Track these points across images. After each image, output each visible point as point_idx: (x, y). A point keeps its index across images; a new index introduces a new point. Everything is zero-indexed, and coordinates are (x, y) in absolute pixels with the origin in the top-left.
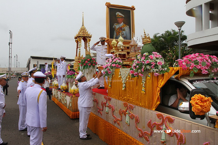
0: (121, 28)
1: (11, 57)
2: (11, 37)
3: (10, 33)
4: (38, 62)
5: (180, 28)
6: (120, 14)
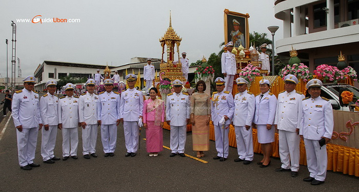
0: (237, 36)
1: (15, 62)
3: (13, 26)
4: (56, 69)
5: (273, 34)
6: (236, 21)
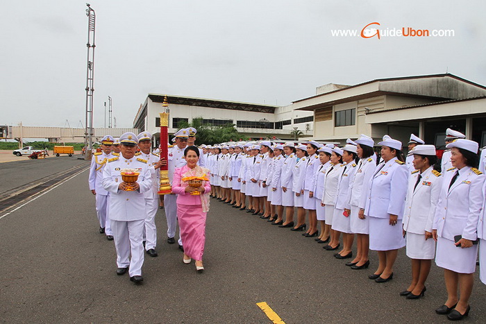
1: (93, 90)
2: (92, 27)
3: (89, 14)
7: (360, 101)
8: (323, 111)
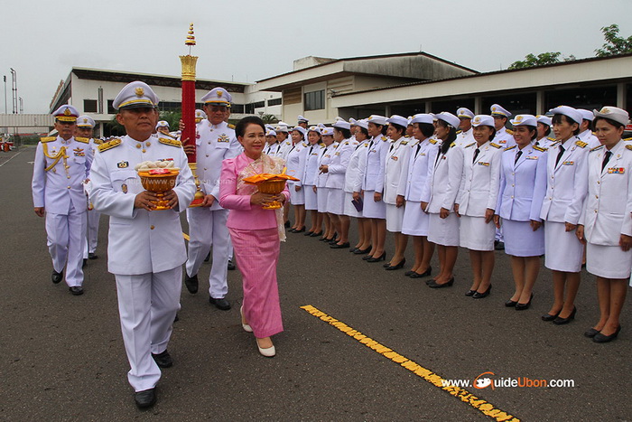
7: (330, 82)
8: (291, 92)
